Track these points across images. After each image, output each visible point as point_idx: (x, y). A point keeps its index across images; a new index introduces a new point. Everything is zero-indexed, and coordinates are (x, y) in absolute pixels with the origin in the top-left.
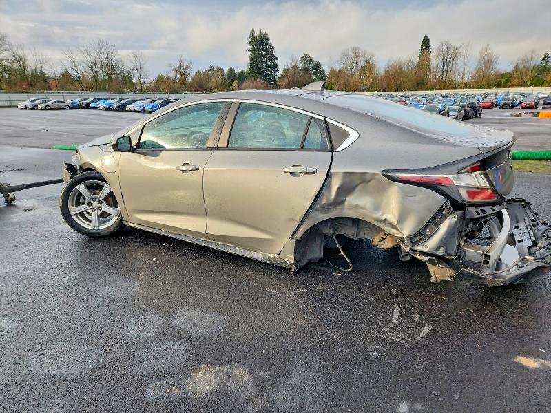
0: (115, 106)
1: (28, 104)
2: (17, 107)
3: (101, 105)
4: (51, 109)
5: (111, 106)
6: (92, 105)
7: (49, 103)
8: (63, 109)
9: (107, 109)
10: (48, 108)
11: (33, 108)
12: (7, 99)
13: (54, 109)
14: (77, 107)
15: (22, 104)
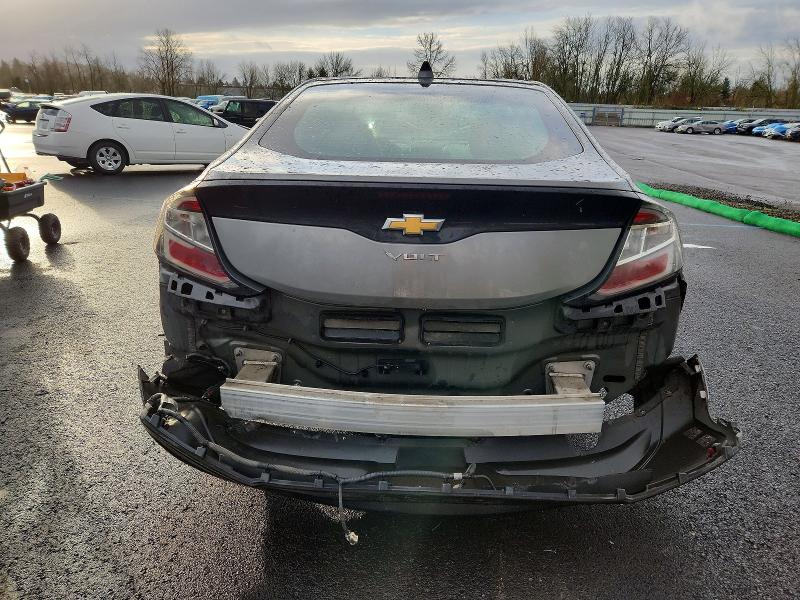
0: (789, 133)
1: (667, 124)
2: (654, 127)
3: (770, 130)
4: (694, 133)
5: (784, 132)
6: (755, 130)
7: (694, 125)
8: (711, 133)
9: (775, 137)
10: (690, 131)
11: (672, 130)
12: (651, 116)
13: (699, 133)
14: (732, 131)
15: (660, 124)
